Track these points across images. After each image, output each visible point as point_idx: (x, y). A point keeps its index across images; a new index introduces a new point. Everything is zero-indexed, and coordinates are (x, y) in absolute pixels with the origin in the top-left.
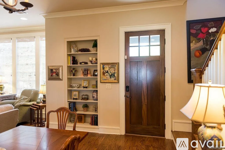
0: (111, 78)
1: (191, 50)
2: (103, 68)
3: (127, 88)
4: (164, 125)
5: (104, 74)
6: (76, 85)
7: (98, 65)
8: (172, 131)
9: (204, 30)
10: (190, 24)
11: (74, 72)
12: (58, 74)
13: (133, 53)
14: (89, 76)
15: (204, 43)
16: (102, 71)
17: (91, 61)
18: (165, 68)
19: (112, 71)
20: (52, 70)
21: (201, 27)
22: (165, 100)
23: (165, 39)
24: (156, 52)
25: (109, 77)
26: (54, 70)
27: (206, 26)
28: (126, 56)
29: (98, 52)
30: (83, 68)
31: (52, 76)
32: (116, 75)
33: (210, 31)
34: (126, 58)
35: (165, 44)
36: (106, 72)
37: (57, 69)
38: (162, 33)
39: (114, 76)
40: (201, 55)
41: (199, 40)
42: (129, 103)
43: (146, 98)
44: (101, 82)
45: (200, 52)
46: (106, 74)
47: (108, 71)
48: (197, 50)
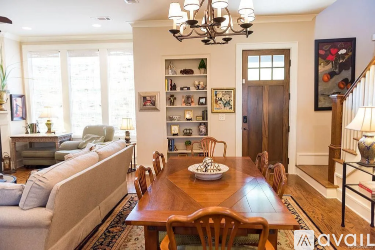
0: (225, 107)
1: (319, 74)
2: (216, 95)
3: (245, 119)
4: (287, 160)
5: (216, 102)
6: (178, 117)
7: (209, 90)
8: (296, 166)
9: (333, 51)
10: (319, 44)
11: (172, 100)
12: (153, 103)
13: (253, 76)
14: (193, 105)
15: (333, 67)
16: (214, 98)
17: (198, 86)
18: (289, 94)
19: (227, 98)
20: (145, 98)
21: (330, 48)
22: (289, 131)
23: (290, 61)
24: (279, 75)
25: (223, 106)
26: (147, 98)
27: (335, 47)
28: (244, 80)
29: (208, 75)
30: (185, 95)
31: (144, 105)
32: (232, 103)
33: (340, 53)
34: (244, 82)
35: (290, 66)
36: (219, 100)
37: (153, 97)
38: (286, 53)
39: (229, 104)
40: (329, 79)
41: (327, 63)
42: (247, 137)
43: (267, 129)
44: (212, 112)
45: (329, 76)
46: (218, 102)
47: (221, 98)
48: (326, 74)
